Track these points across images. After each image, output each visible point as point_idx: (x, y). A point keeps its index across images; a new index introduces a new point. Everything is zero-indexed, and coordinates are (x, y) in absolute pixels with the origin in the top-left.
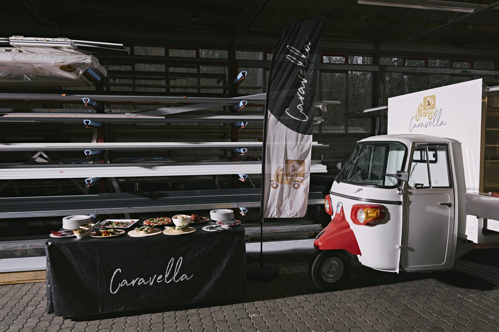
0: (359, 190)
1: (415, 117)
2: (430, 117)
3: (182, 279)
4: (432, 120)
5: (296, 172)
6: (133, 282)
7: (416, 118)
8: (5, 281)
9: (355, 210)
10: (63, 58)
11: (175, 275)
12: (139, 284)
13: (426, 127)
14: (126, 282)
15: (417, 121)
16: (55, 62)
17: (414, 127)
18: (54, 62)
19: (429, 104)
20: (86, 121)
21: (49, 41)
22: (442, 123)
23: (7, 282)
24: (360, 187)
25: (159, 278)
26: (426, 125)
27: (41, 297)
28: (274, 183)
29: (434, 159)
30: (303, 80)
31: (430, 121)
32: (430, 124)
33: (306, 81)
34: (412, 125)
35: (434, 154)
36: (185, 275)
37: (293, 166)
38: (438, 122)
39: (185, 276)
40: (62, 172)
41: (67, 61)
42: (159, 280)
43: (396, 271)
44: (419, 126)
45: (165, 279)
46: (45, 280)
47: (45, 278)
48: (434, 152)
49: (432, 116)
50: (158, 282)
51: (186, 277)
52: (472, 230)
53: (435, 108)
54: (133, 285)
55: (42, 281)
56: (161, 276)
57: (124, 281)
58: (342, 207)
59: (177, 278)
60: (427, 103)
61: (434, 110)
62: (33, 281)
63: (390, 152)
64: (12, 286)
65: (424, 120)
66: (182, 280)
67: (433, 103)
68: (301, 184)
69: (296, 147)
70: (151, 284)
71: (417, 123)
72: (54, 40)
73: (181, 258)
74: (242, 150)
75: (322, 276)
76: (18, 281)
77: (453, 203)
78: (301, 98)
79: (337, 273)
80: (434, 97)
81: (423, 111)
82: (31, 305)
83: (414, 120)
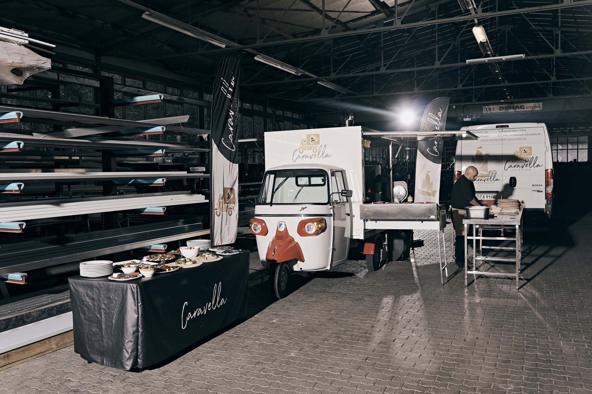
0: (303, 209)
1: (298, 150)
2: (315, 151)
4: (317, 153)
5: (230, 200)
7: (300, 151)
9: (303, 224)
10: (21, 58)
13: (311, 158)
15: (301, 153)
16: (13, 62)
17: (297, 158)
18: (11, 62)
19: (313, 140)
21: (3, 31)
26: (311, 156)
28: (217, 211)
29: (323, 183)
30: (230, 112)
31: (314, 154)
32: (315, 156)
33: (233, 114)
34: (296, 156)
35: (322, 179)
37: (228, 194)
38: (323, 154)
41: (26, 62)
43: (327, 268)
44: (303, 157)
48: (323, 178)
52: (358, 231)
53: (319, 144)
60: (311, 140)
61: (319, 146)
63: (276, 179)
65: (310, 153)
67: (317, 140)
68: (233, 211)
69: (230, 176)
71: (301, 155)
72: (9, 30)
78: (231, 129)
79: (285, 282)
80: (318, 136)
81: (307, 146)
83: (297, 152)
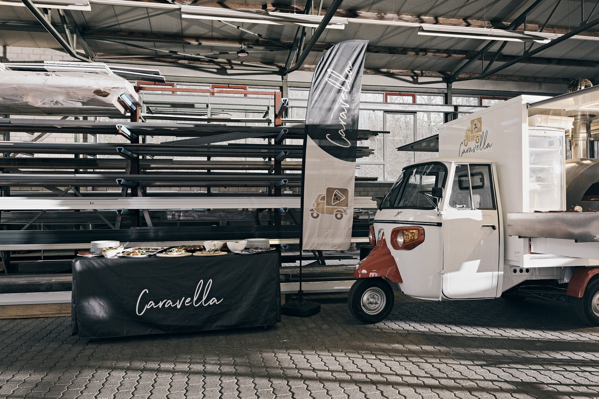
0: (399, 213)
2: (477, 141)
3: (211, 302)
4: (479, 144)
5: (339, 201)
6: (161, 304)
7: (465, 143)
8: (28, 314)
9: (395, 233)
11: (204, 298)
12: (166, 306)
13: (474, 152)
14: (153, 304)
15: (466, 146)
16: (89, 86)
17: (463, 153)
19: (476, 127)
20: (118, 149)
22: (488, 146)
23: (30, 315)
24: (400, 210)
25: (187, 301)
26: (474, 149)
27: (65, 327)
28: (314, 213)
31: (477, 144)
32: (477, 147)
34: (462, 151)
36: (214, 298)
37: (335, 195)
38: (484, 144)
39: (214, 300)
40: (92, 203)
42: (187, 303)
43: (439, 299)
44: (467, 151)
45: (193, 302)
46: (71, 315)
47: (70, 311)
48: (481, 176)
49: (479, 139)
50: (187, 305)
51: (216, 300)
53: (481, 131)
54: (160, 307)
55: (66, 315)
56: (190, 299)
57: (151, 302)
58: (383, 233)
59: (206, 301)
60: (474, 127)
61: (481, 133)
62: (57, 315)
64: (35, 319)
65: (472, 144)
66: (211, 304)
67: (479, 125)
68: (344, 214)
69: (338, 175)
70: (179, 307)
71: (466, 149)
72: (89, 64)
73: (211, 280)
74: (283, 181)
75: (363, 307)
76: (41, 315)
77: (497, 226)
78: (343, 123)
79: (379, 305)
80: (480, 119)
81: (471, 135)
82: (55, 333)
83: (463, 145)
